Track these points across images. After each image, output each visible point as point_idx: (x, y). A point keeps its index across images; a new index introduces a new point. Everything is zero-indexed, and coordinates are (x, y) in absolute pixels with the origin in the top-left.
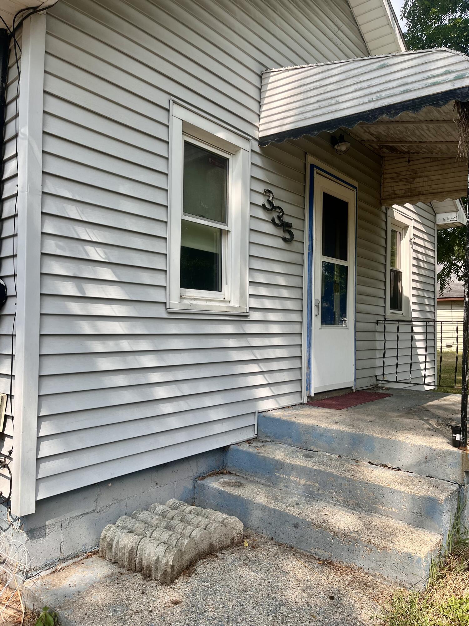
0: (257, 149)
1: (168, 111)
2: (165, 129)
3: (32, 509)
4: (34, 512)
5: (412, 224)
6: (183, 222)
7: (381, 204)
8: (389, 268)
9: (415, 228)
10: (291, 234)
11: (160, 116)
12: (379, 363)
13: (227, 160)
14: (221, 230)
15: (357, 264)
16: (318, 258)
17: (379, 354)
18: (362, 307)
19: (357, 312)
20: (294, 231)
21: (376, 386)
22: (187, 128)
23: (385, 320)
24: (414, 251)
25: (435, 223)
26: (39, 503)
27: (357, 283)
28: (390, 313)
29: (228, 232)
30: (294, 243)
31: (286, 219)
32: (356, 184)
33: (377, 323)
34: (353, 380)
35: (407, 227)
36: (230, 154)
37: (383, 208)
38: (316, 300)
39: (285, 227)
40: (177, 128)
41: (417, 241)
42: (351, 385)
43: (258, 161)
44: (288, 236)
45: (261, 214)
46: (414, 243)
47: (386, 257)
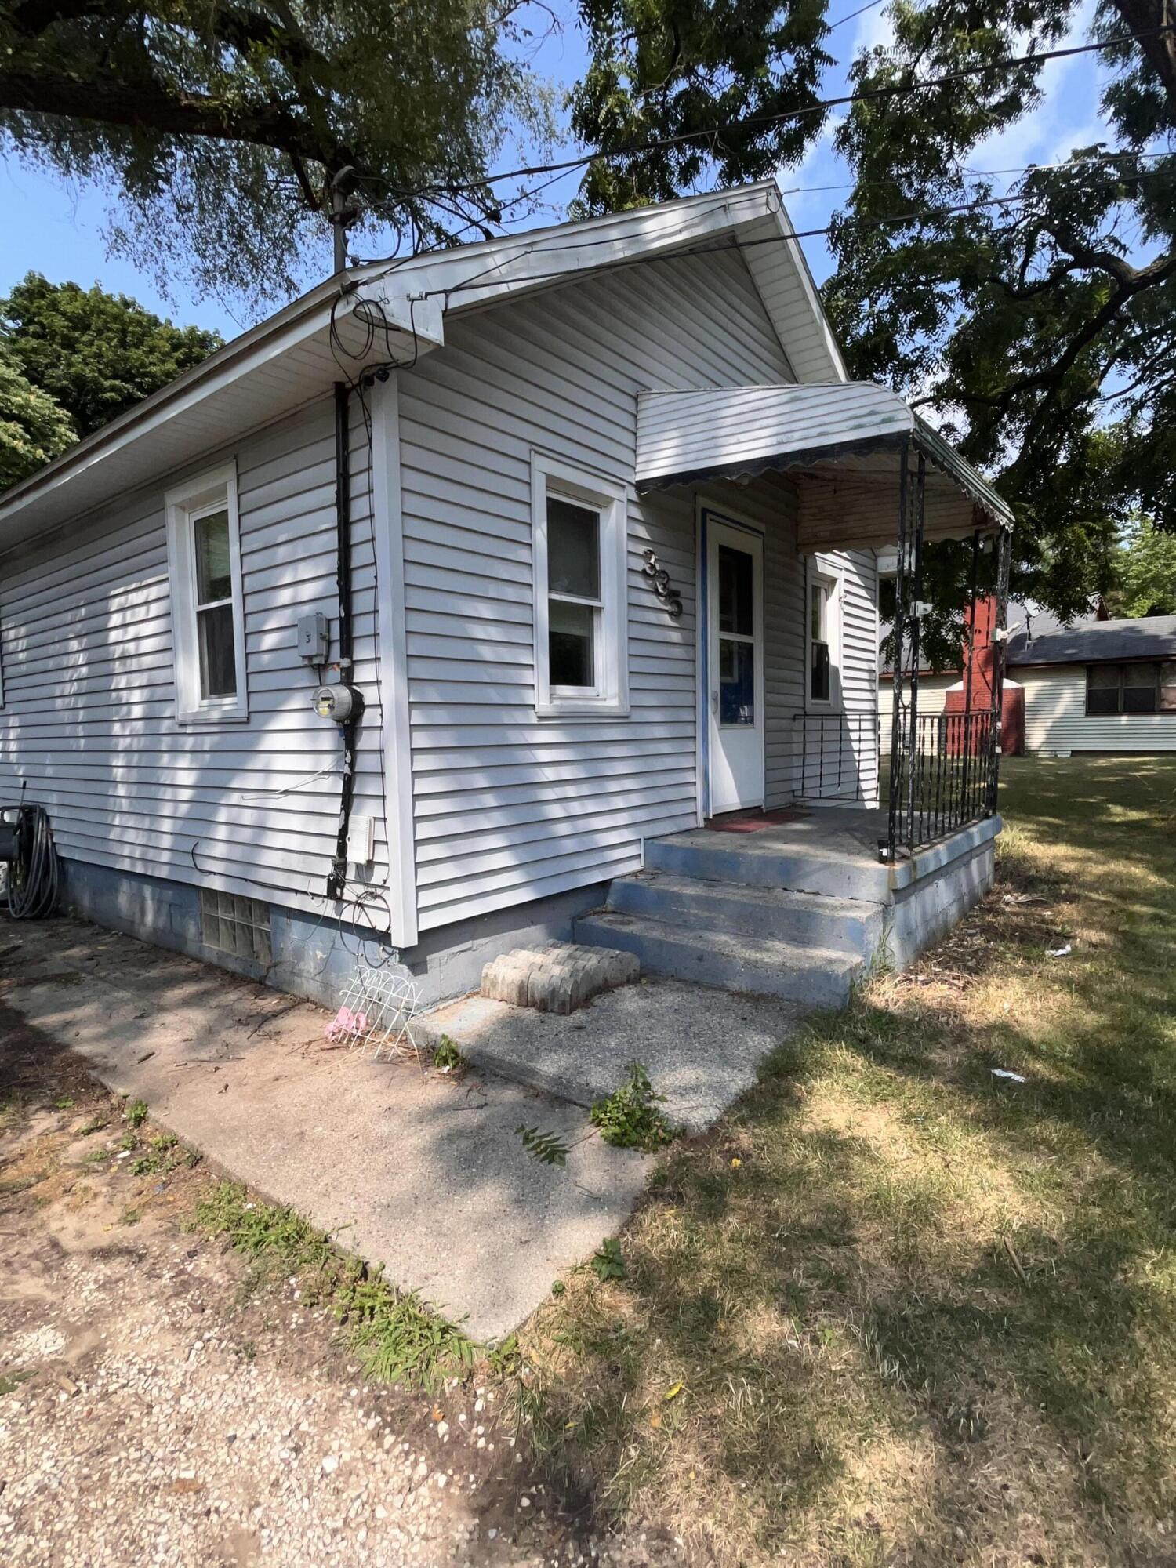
0: (634, 497)
1: (529, 464)
2: (526, 487)
3: (414, 942)
4: (416, 943)
5: (843, 575)
6: (551, 601)
7: (797, 551)
8: (810, 640)
9: (846, 581)
10: (679, 605)
11: (520, 471)
12: (797, 773)
13: (597, 515)
14: (592, 607)
15: (766, 640)
16: (715, 635)
17: (797, 761)
18: (775, 698)
19: (767, 704)
20: (683, 601)
21: (794, 805)
22: (552, 482)
23: (805, 715)
24: (846, 614)
25: (875, 570)
26: (422, 935)
27: (766, 666)
28: (812, 704)
29: (600, 609)
30: (684, 617)
31: (673, 586)
32: (762, 528)
33: (794, 719)
34: (763, 796)
35: (834, 581)
36: (600, 507)
37: (801, 557)
38: (714, 692)
39: (672, 596)
40: (539, 483)
41: (850, 599)
42: (761, 803)
43: (636, 513)
44: (674, 609)
45: (640, 582)
46: (846, 603)
47: (805, 626)
